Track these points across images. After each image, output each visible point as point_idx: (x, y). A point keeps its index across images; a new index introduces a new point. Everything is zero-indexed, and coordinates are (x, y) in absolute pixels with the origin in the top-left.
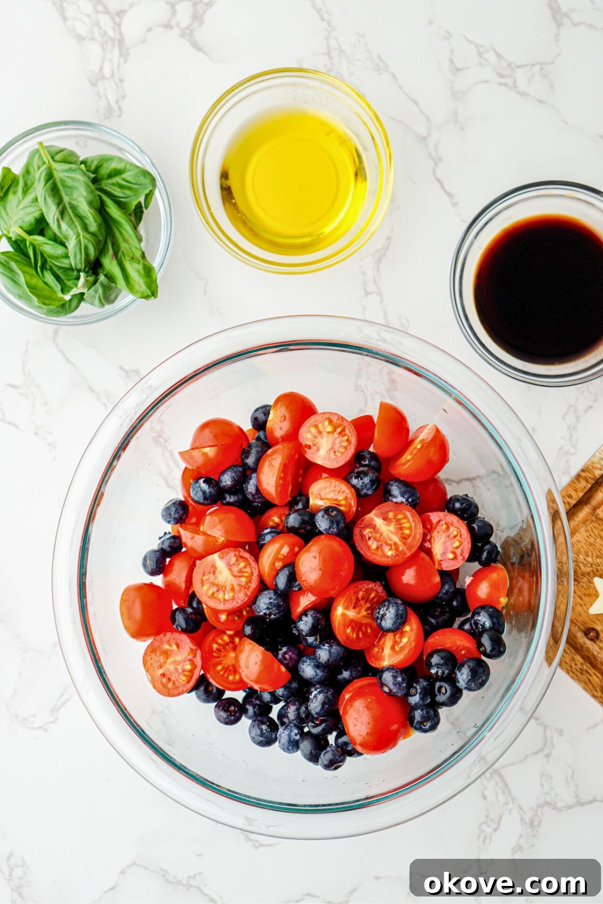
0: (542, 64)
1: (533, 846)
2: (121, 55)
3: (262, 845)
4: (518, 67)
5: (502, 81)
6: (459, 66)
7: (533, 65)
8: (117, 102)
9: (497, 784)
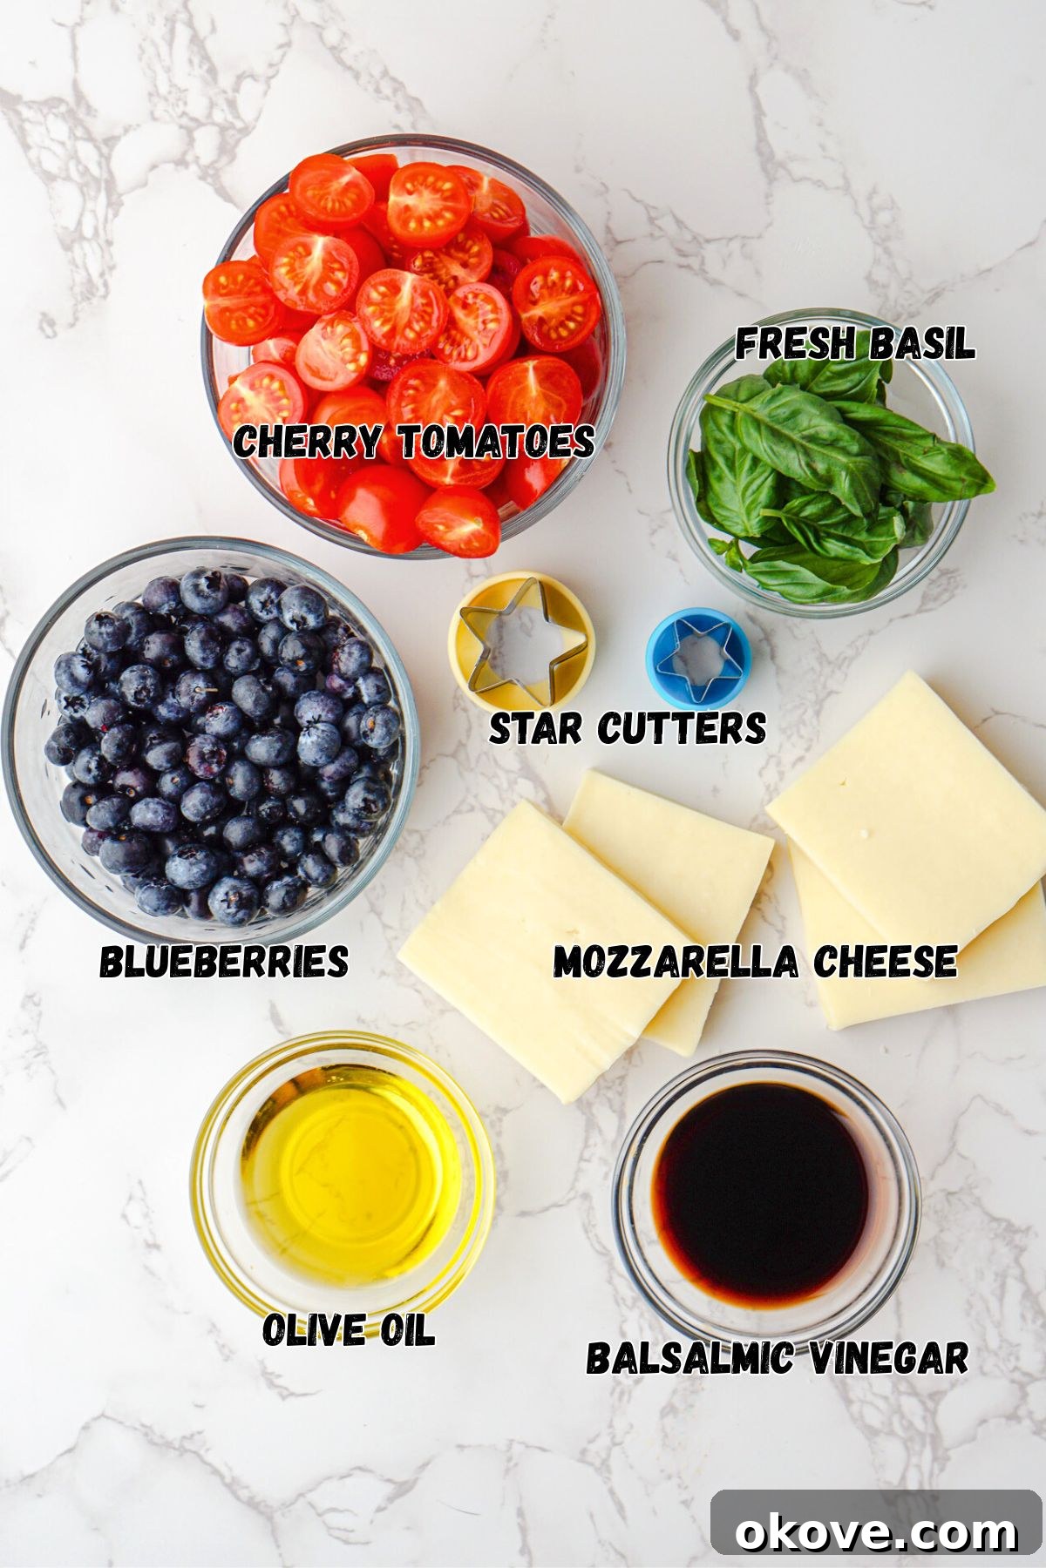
0: (744, 237)
1: (692, 1406)
2: (109, 204)
3: (292, 1394)
4: (708, 241)
5: (683, 261)
6: (619, 238)
7: (731, 239)
8: (102, 275)
9: (642, 1315)
